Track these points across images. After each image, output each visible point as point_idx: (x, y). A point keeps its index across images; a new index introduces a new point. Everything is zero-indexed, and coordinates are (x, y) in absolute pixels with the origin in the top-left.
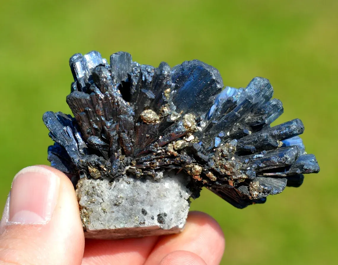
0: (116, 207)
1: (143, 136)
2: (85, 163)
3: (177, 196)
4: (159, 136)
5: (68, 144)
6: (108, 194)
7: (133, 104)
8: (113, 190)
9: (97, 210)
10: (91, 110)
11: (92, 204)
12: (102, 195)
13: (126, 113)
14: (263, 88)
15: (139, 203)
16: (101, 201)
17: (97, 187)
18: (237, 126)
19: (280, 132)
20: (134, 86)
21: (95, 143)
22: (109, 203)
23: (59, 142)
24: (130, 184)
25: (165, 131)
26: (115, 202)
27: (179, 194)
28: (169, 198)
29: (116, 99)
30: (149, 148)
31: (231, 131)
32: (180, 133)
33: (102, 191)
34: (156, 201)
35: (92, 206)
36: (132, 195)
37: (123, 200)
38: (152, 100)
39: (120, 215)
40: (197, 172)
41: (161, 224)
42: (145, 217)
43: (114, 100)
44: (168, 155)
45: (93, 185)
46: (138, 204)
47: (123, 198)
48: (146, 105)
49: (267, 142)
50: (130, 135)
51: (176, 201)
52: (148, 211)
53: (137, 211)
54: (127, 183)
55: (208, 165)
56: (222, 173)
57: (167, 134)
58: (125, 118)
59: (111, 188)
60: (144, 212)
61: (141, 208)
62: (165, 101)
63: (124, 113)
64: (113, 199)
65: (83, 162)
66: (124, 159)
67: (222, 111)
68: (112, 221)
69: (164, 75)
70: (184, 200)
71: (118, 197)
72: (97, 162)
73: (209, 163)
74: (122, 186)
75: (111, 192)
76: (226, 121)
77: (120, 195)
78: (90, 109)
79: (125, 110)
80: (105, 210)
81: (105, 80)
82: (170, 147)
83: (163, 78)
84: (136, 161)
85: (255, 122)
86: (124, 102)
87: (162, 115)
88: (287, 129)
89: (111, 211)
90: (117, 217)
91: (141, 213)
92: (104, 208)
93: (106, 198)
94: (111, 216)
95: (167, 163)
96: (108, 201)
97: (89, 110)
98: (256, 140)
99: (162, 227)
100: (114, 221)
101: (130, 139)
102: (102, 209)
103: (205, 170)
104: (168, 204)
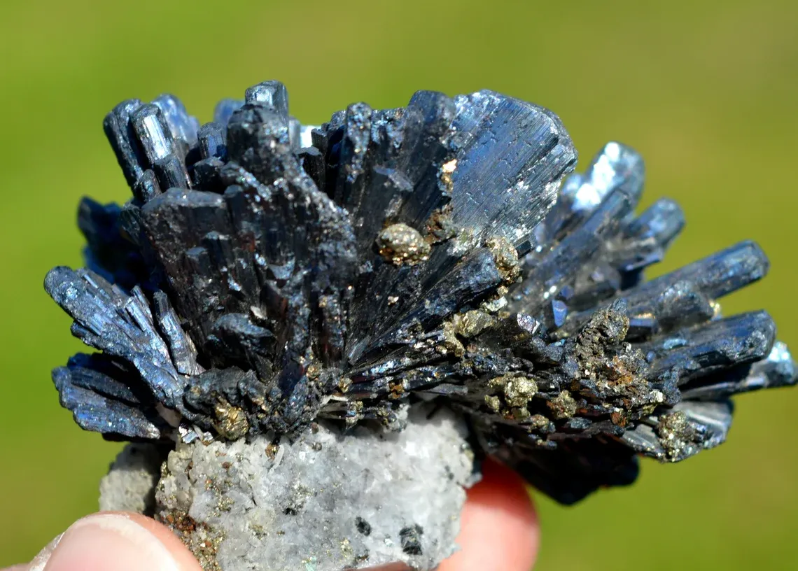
0: (288, 517)
1: (380, 303)
2: (209, 393)
3: (442, 475)
4: (423, 301)
5: (138, 348)
6: (268, 481)
7: (351, 212)
8: (278, 471)
9: (242, 530)
10: (226, 239)
11: (224, 515)
12: (251, 487)
13: (338, 237)
15: (347, 503)
16: (249, 503)
17: (236, 465)
19: (721, 274)
20: (357, 157)
21: (243, 334)
22: (271, 508)
23: (110, 345)
24: (320, 449)
25: (440, 285)
26: (287, 504)
27: (444, 470)
28: (420, 482)
29: (308, 199)
30: (395, 335)
32: (485, 286)
33: (249, 475)
34: (388, 494)
35: (226, 521)
36: (327, 480)
37: (307, 497)
38: (406, 195)
39: (301, 538)
40: (523, 395)
41: (413, 557)
42: (368, 541)
43: (304, 200)
44: (441, 353)
45: (225, 460)
46: (344, 504)
47: (304, 491)
48: (390, 212)
50: (346, 300)
51: (441, 489)
52: (372, 524)
53: (343, 525)
54: (314, 448)
55: (560, 372)
56: (599, 391)
57: (447, 292)
58: (337, 251)
59: (272, 466)
60: (363, 527)
61: (354, 517)
62: (445, 197)
63: (333, 237)
64: (281, 496)
65: (201, 392)
66: (320, 375)
68: (281, 558)
69: (442, 120)
70: (455, 485)
71: (293, 489)
72: (244, 388)
73: (564, 366)
74: (302, 455)
75: (273, 477)
77: (298, 482)
78: (222, 237)
79: (336, 226)
80: (261, 527)
81: (273, 144)
82: (448, 333)
83: (441, 130)
84: (352, 377)
86: (331, 204)
87: (438, 237)
89: (278, 529)
90: (295, 546)
91: (355, 530)
92: (259, 524)
93: (263, 493)
94: (277, 546)
95: (434, 377)
96: (269, 502)
97: (218, 240)
99: (414, 564)
100: (287, 558)
101: (345, 312)
102: (254, 527)
103: (553, 387)
104: (422, 500)
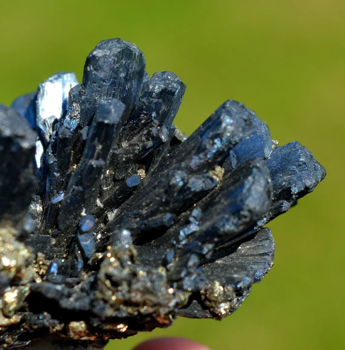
14: (118, 65)
18: (108, 177)
19: (206, 155)
31: (101, 194)
49: (191, 192)
55: (95, 316)
67: (60, 166)
73: (96, 310)
76: (80, 188)
85: (142, 151)
88: (216, 141)
98: (166, 199)
